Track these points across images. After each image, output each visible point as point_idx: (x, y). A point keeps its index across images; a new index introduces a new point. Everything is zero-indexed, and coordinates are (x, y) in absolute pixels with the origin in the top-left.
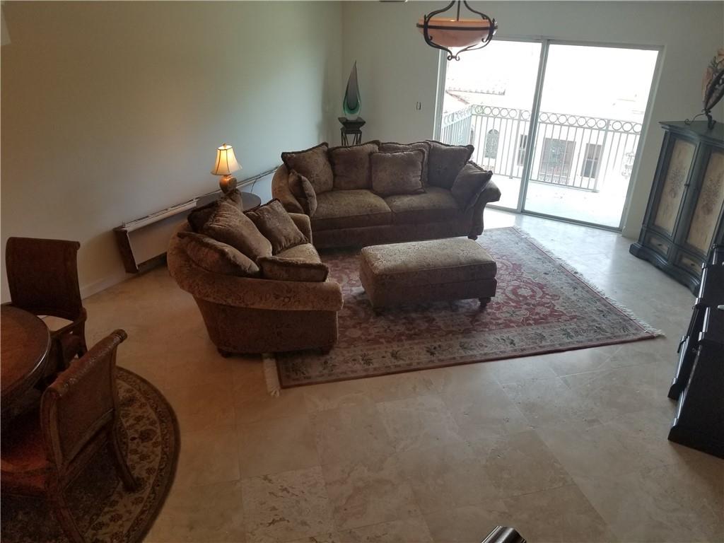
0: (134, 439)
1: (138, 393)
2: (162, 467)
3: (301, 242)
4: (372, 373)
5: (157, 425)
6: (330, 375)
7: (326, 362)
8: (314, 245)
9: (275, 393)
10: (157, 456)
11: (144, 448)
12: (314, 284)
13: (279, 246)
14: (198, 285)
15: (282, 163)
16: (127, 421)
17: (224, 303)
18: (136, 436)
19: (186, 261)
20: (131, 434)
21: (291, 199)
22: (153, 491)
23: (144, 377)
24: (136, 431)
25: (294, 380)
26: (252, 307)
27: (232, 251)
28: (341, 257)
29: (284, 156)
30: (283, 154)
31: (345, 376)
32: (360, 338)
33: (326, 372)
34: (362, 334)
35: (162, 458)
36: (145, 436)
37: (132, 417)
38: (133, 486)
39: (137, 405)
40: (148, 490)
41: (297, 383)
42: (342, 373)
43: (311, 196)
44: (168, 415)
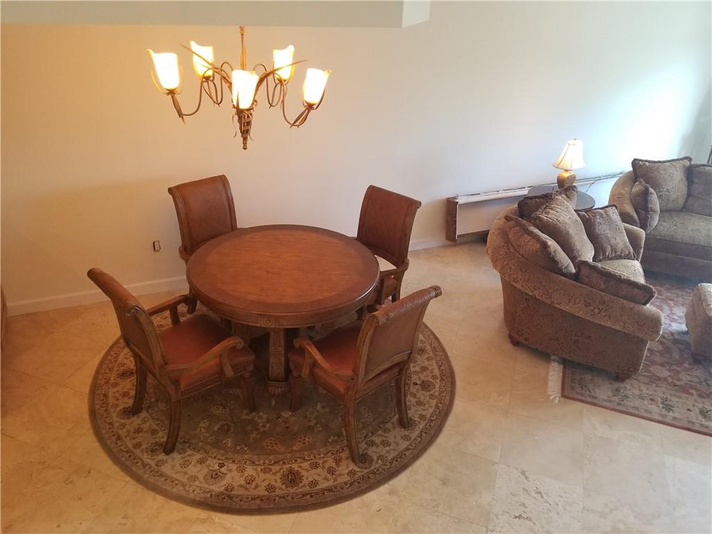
0: (417, 384)
1: (429, 347)
2: (432, 419)
3: (628, 257)
4: (670, 422)
5: (438, 381)
6: (619, 404)
7: (618, 390)
8: (641, 263)
9: (555, 397)
10: (431, 407)
11: (424, 396)
12: (632, 305)
13: (602, 253)
14: (510, 268)
15: (630, 169)
16: (414, 367)
17: (531, 294)
18: (418, 382)
19: (505, 243)
20: (415, 378)
21: (629, 209)
22: (420, 436)
23: (438, 336)
24: (419, 378)
25: (577, 393)
26: (557, 306)
27: (554, 247)
28: (668, 286)
29: (635, 163)
30: (635, 160)
31: (636, 412)
32: (665, 379)
33: (616, 399)
34: (670, 376)
35: (434, 411)
36: (425, 386)
37: (419, 364)
38: (405, 423)
39: (426, 356)
40: (416, 433)
41: (580, 397)
42: (634, 407)
43: (654, 211)
44: (448, 376)
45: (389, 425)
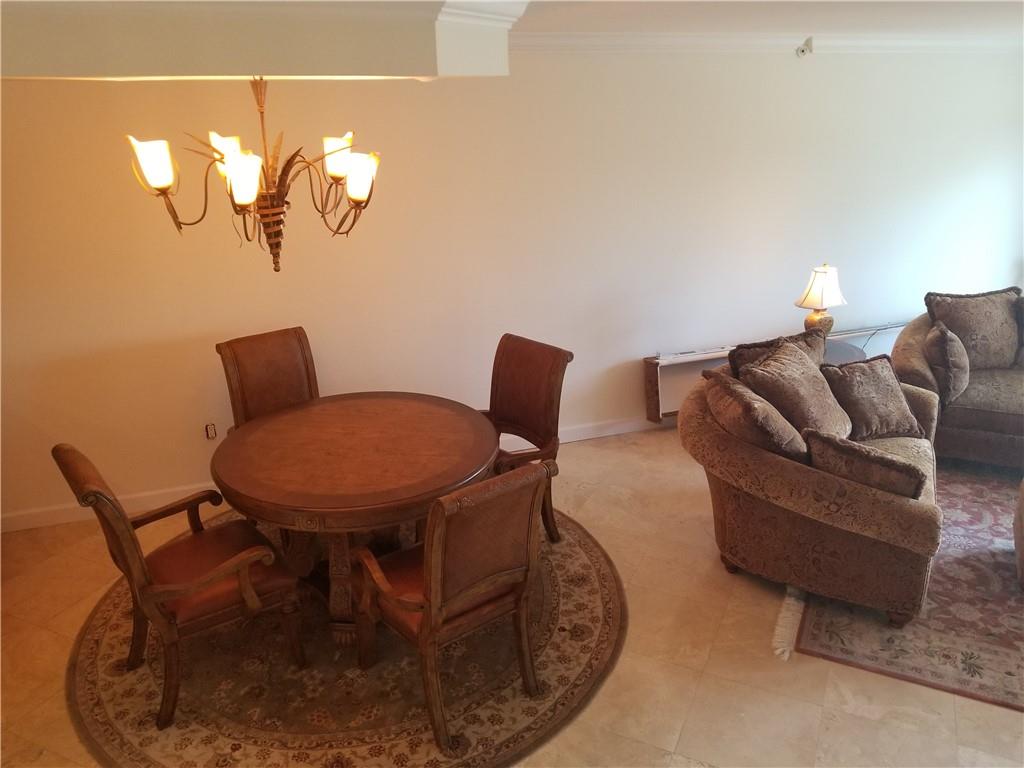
0: (564, 630)
1: (594, 575)
2: (578, 682)
3: (910, 433)
4: (973, 691)
5: (599, 625)
6: (889, 663)
7: (890, 641)
8: (937, 446)
9: (783, 652)
10: (579, 664)
11: (571, 647)
13: (864, 428)
16: (566, 604)
17: (735, 484)
18: (567, 627)
20: (563, 621)
21: (919, 365)
22: (553, 709)
23: (612, 558)
24: (570, 621)
25: (822, 646)
26: (774, 502)
29: (930, 299)
30: (929, 294)
31: (917, 676)
32: (973, 625)
33: (886, 655)
34: (981, 619)
35: (584, 671)
36: (577, 633)
37: (574, 600)
38: (534, 690)
39: (587, 588)
40: (549, 703)
41: (824, 651)
42: (915, 669)
43: (956, 366)
44: (617, 620)
45: (508, 692)
